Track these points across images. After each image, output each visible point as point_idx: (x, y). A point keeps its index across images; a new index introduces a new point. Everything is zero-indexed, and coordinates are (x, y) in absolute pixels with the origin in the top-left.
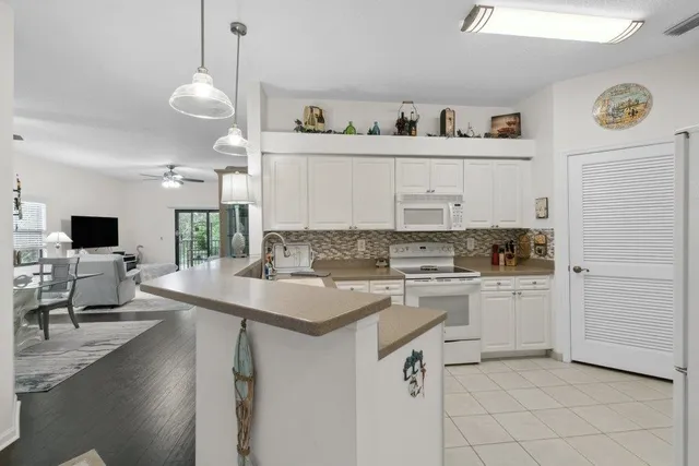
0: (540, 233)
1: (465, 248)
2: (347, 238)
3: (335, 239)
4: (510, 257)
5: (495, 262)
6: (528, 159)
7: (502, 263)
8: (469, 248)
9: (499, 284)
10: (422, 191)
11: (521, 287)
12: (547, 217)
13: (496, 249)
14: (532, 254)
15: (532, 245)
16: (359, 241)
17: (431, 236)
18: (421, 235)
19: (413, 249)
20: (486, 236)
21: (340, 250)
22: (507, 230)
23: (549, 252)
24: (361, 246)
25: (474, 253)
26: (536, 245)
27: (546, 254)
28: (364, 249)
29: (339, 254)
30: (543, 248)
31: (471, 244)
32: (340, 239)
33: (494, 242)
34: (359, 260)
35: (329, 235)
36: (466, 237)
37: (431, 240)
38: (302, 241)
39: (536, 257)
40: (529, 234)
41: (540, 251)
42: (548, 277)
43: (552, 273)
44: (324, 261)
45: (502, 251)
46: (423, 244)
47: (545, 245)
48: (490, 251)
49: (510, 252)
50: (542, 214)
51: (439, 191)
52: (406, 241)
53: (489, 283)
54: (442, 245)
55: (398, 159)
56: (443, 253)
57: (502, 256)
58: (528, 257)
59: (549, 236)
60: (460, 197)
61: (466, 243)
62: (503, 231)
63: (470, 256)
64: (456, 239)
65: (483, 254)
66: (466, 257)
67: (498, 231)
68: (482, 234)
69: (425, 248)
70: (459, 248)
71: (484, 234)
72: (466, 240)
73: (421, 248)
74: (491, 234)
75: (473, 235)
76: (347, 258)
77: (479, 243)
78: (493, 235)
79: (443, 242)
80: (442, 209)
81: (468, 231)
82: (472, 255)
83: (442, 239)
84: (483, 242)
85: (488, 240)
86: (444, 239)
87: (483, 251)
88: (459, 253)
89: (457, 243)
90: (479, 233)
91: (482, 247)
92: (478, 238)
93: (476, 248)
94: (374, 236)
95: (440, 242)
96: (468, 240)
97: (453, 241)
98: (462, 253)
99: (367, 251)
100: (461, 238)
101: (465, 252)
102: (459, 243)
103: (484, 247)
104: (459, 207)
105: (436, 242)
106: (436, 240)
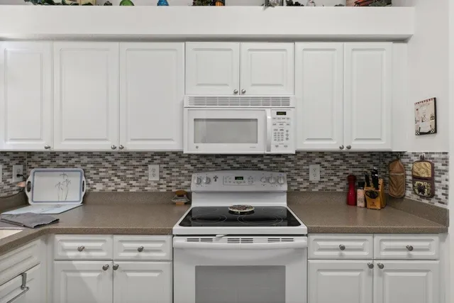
0: (422, 159)
1: (307, 180)
2: (134, 163)
3: (118, 163)
4: (372, 195)
5: (352, 201)
6: (403, 40)
7: (360, 204)
8: (312, 178)
9: (343, 248)
10: (227, 92)
11: (384, 254)
12: (436, 132)
13: (353, 183)
14: (408, 193)
15: (409, 178)
16: (150, 167)
17: (255, 161)
19: (224, 180)
20: (338, 162)
21: (123, 179)
22: (372, 154)
23: (439, 193)
24: (153, 174)
25: (320, 187)
26: (416, 178)
27: (432, 195)
28: (157, 179)
29: (123, 184)
30: (428, 186)
31: (315, 174)
32: (124, 164)
33: (350, 171)
34: (151, 193)
35: (110, 158)
37: (255, 168)
38: (73, 166)
39: (415, 198)
40: (405, 160)
41: (421, 190)
42: (436, 238)
43: (444, 231)
44: (102, 193)
45: (362, 185)
46: (239, 173)
47: (431, 180)
48: (344, 184)
49: (372, 188)
50: (426, 127)
51: (252, 92)
52: (218, 167)
53: (324, 245)
54: (268, 174)
55: (188, 44)
57: (361, 193)
58: (403, 198)
59: (439, 166)
60: (286, 101)
61: (307, 171)
62: (365, 155)
63: (313, 190)
64: (293, 165)
65: (333, 188)
66: (309, 192)
67: (357, 155)
68: (332, 159)
69: (242, 178)
70: (298, 180)
71: (336, 159)
72: (308, 167)
73: (236, 178)
74: (347, 159)
75: (318, 160)
76: (134, 190)
77: (328, 171)
78: (350, 161)
79: (271, 170)
80: (256, 120)
81: (310, 155)
82: (316, 190)
83: (270, 165)
84: (333, 171)
85: (341, 167)
86: (275, 165)
87: (333, 184)
88: (296, 186)
89: (293, 171)
90: (329, 158)
91: (332, 178)
92: (326, 164)
93: (323, 180)
94: (172, 160)
95: (268, 171)
96: (311, 167)
97: (287, 169)
98: (301, 186)
99: (162, 181)
100: (298, 163)
101: (306, 184)
102: (296, 171)
103: (335, 179)
104: (283, 116)
105: (262, 170)
106: (262, 166)
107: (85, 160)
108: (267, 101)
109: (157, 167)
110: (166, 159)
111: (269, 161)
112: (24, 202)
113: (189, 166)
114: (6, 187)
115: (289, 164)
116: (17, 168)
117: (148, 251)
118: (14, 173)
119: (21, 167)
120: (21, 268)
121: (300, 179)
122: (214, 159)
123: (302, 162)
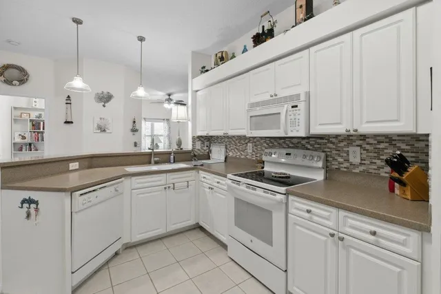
1: (347, 160)
2: (243, 142)
3: (237, 142)
7: (397, 191)
8: (352, 159)
9: (309, 211)
10: (267, 97)
11: (348, 230)
18: (294, 141)
19: (279, 155)
20: (382, 146)
21: (239, 150)
24: (250, 149)
25: (362, 168)
28: (251, 151)
29: (239, 154)
31: (355, 155)
32: (239, 142)
34: (249, 160)
36: (348, 146)
44: (232, 157)
46: (290, 151)
53: (298, 205)
54: (315, 153)
56: (307, 162)
60: (298, 97)
61: (348, 153)
62: (421, 138)
63: (354, 171)
64: (334, 147)
65: (376, 172)
66: (348, 172)
67: (409, 138)
68: (376, 142)
69: (290, 154)
70: (339, 160)
71: (379, 142)
72: (347, 149)
73: (287, 154)
74: (393, 143)
75: (359, 142)
76: (242, 157)
77: (371, 154)
78: (398, 145)
79: (316, 150)
80: (279, 113)
81: (351, 138)
82: (357, 171)
83: (315, 146)
84: (376, 155)
85: (386, 151)
86: (319, 146)
87: (376, 167)
88: (336, 165)
89: (334, 152)
90: (371, 141)
91: (374, 161)
92: (368, 147)
93: (363, 162)
94: (258, 141)
95: (312, 150)
96: (351, 149)
97: (329, 150)
98: (342, 165)
99: (254, 153)
100: (339, 145)
101: (346, 164)
102: (337, 152)
103: (379, 162)
104: (296, 108)
105: (309, 149)
106: (309, 147)
107: (226, 140)
108: (286, 99)
109: (251, 144)
110: (255, 140)
111: (314, 143)
112: (209, 158)
113: (265, 145)
114: (203, 151)
115: (331, 145)
116: (207, 143)
117: (221, 184)
118: (205, 145)
119: (208, 143)
120: (188, 179)
121: (340, 160)
122: (278, 140)
123: (342, 144)
